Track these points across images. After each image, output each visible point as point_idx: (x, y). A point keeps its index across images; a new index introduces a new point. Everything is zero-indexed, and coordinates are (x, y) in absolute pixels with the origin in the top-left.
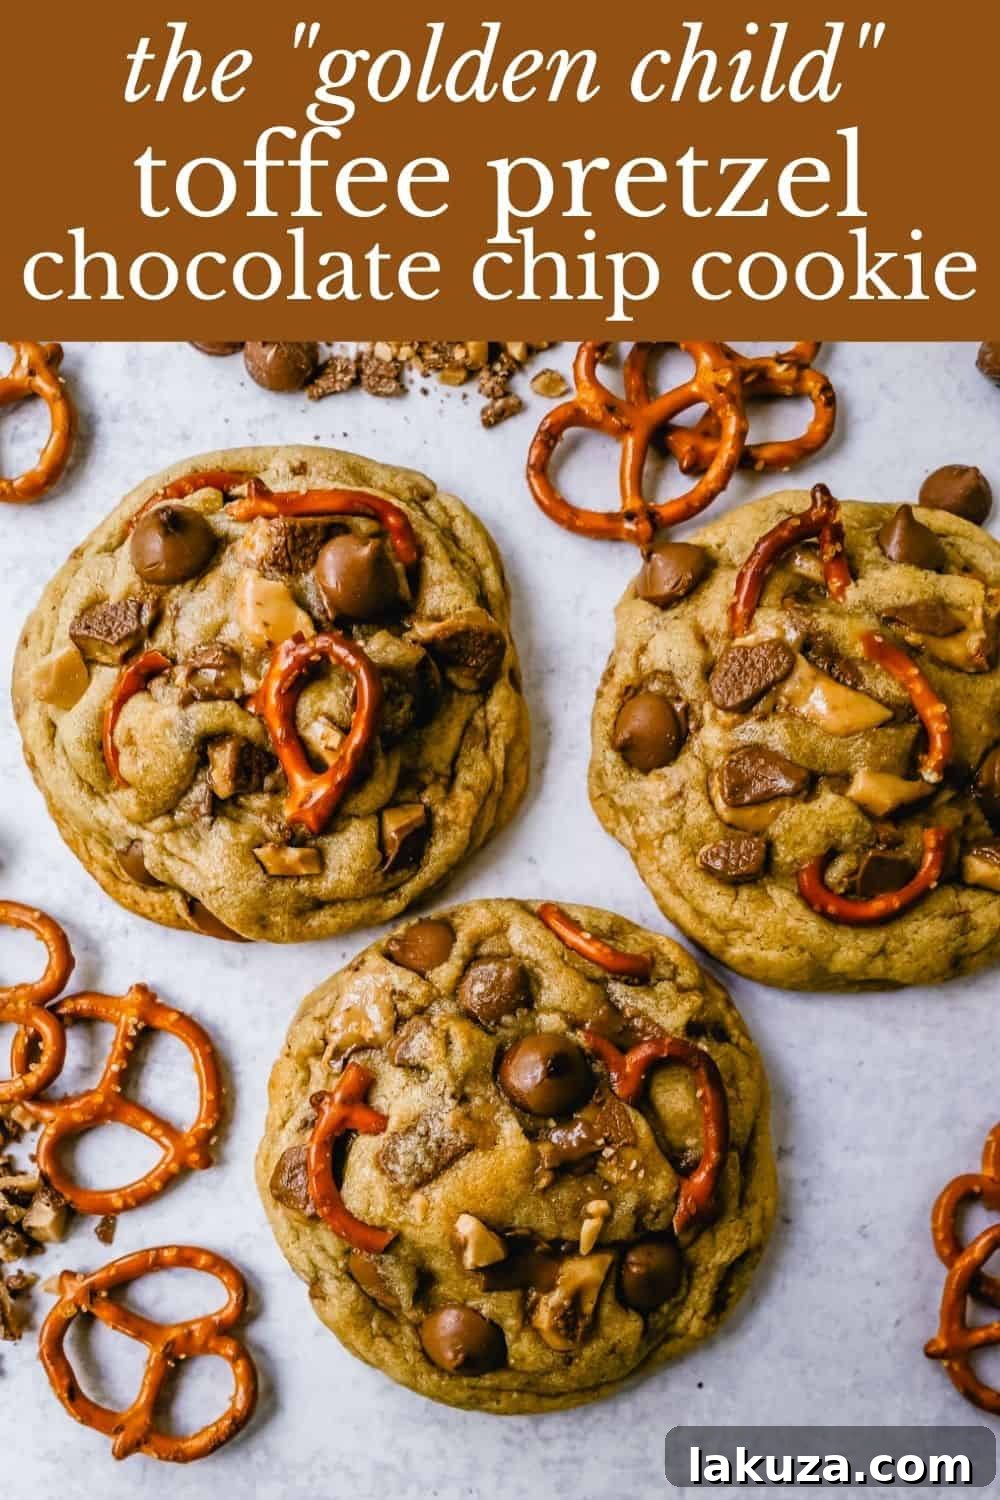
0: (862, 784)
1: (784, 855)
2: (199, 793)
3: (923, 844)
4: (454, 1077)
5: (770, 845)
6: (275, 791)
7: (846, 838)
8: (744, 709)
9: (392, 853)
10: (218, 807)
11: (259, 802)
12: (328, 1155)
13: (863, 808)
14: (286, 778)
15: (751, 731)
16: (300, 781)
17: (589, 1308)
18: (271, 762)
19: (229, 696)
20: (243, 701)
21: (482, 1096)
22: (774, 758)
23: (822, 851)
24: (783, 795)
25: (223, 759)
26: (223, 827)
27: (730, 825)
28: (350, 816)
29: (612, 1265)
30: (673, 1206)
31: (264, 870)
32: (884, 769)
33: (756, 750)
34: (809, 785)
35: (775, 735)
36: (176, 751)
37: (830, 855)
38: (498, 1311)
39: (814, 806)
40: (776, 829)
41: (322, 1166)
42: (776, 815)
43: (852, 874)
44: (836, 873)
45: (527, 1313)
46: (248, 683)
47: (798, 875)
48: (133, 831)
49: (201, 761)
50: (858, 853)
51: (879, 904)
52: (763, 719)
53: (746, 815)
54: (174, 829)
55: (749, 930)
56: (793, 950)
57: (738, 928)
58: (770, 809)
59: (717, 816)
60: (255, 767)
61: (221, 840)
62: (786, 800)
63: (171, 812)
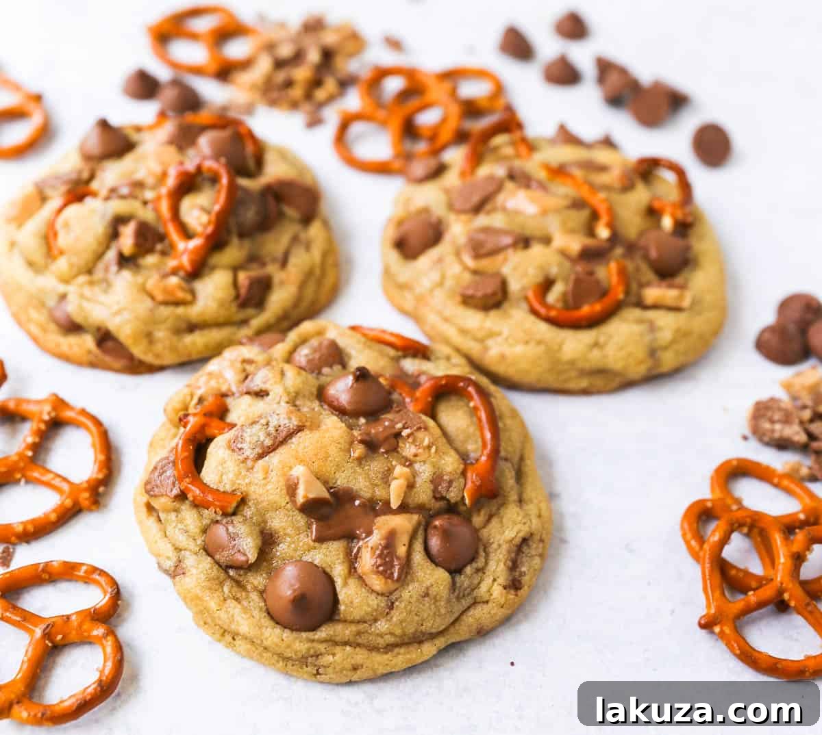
0: (560, 241)
1: (514, 286)
2: (111, 255)
3: (607, 273)
4: (288, 394)
5: (504, 284)
6: (164, 253)
7: (554, 271)
8: (478, 209)
9: (243, 291)
10: (124, 261)
11: (151, 260)
12: (191, 447)
13: (563, 253)
14: (172, 246)
15: (482, 220)
16: (181, 245)
17: (402, 550)
18: (162, 237)
19: (135, 198)
20: (145, 203)
21: (311, 406)
22: (498, 232)
23: (540, 279)
24: (508, 246)
25: (128, 231)
26: (126, 274)
27: (475, 272)
28: (213, 268)
29: (419, 524)
30: (462, 480)
31: (153, 298)
32: (572, 231)
33: (486, 230)
34: (524, 242)
35: (497, 220)
36: (99, 227)
37: (547, 285)
38: (328, 559)
39: (530, 252)
40: (506, 270)
41: (186, 454)
42: (505, 260)
43: (565, 295)
44: (553, 296)
45: (352, 561)
46: (149, 195)
47: (526, 299)
48: (62, 288)
49: (114, 235)
50: (566, 280)
51: (586, 310)
52: (489, 213)
53: (485, 264)
54: (91, 283)
55: (499, 334)
56: (532, 344)
57: (492, 334)
58: (500, 257)
59: (466, 268)
60: (149, 238)
61: (124, 280)
62: (510, 251)
63: (90, 272)
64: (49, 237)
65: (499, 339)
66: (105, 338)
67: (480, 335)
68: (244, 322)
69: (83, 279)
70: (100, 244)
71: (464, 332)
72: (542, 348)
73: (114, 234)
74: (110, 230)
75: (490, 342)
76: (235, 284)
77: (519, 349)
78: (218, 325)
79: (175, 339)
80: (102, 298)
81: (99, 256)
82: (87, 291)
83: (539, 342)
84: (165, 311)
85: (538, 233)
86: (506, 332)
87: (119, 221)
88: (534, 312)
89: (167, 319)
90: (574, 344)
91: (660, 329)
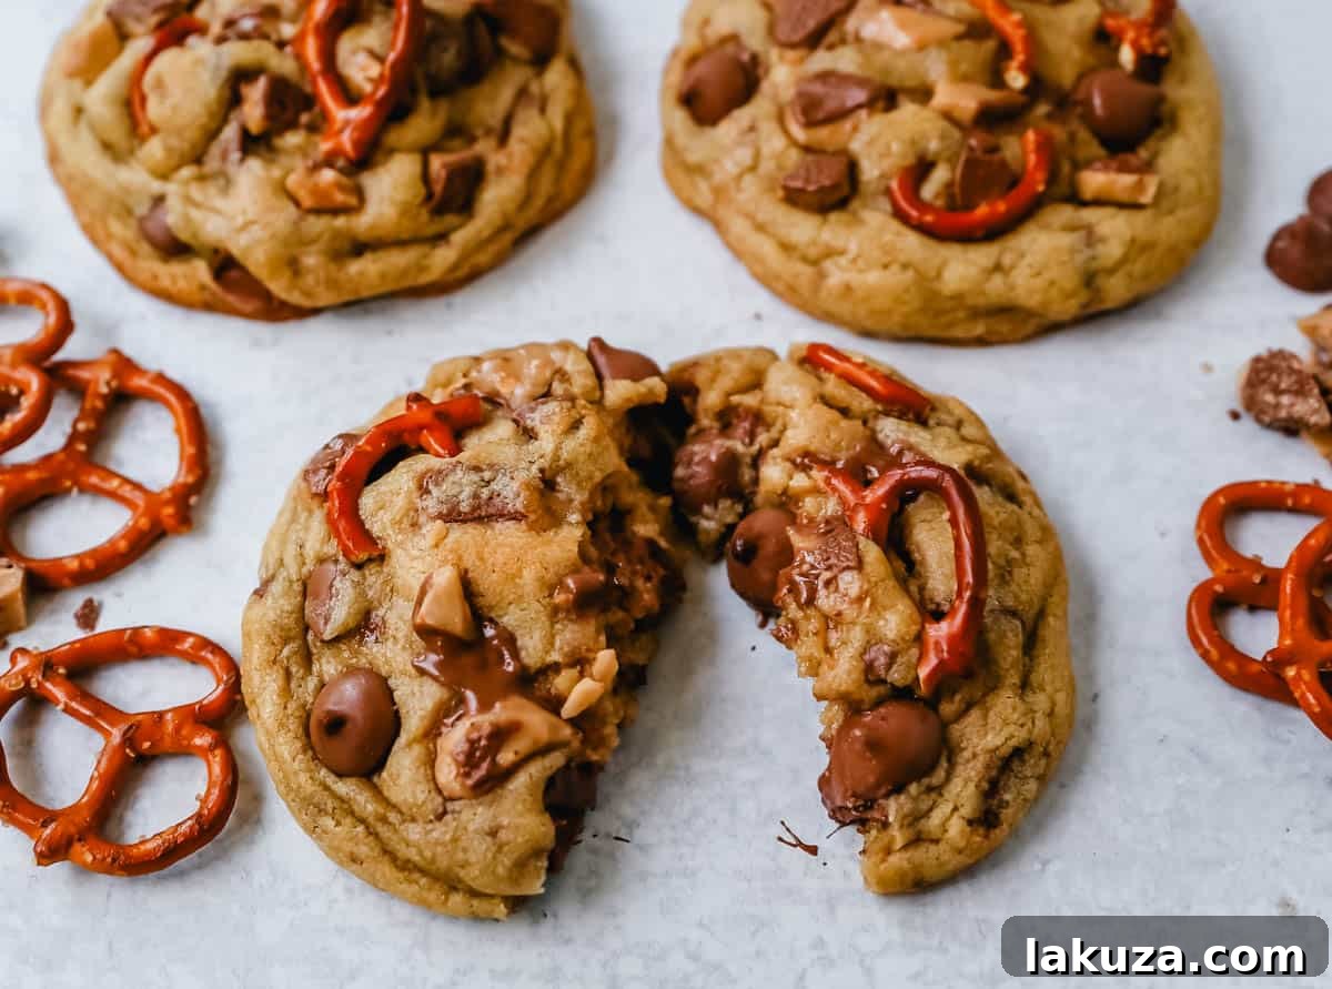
0: (944, 95)
1: (870, 171)
2: (230, 133)
3: (1020, 148)
5: (852, 168)
6: (313, 129)
7: (934, 145)
8: (814, 41)
9: (438, 188)
10: (251, 144)
11: (292, 139)
13: (948, 115)
14: (325, 116)
15: (821, 60)
16: (341, 114)
18: (309, 101)
19: (266, 37)
20: (281, 45)
22: (845, 80)
23: (910, 160)
24: (859, 106)
25: (255, 93)
26: (255, 164)
27: (807, 149)
28: (391, 152)
31: (297, 203)
32: (965, 79)
33: (825, 76)
34: (886, 97)
35: (844, 60)
36: (208, 88)
37: (921, 168)
39: (894, 115)
40: (856, 146)
42: (855, 129)
43: (949, 185)
44: (929, 191)
46: (288, 30)
47: (888, 192)
48: (156, 186)
49: (233, 100)
50: (951, 161)
51: (982, 210)
52: (831, 47)
53: (823, 134)
54: (202, 178)
55: (842, 253)
56: (895, 268)
57: (831, 253)
58: (847, 125)
59: (793, 142)
60: (290, 104)
61: (251, 175)
62: (863, 113)
63: (198, 160)
64: (132, 103)
65: (843, 261)
66: (225, 266)
67: (813, 252)
68: (441, 238)
69: (187, 172)
70: (211, 115)
71: (787, 248)
72: (910, 274)
73: (232, 98)
74: (227, 93)
75: (828, 265)
76: (425, 176)
77: (873, 277)
78: (401, 243)
79: (333, 267)
80: (219, 203)
81: (212, 134)
82: (196, 192)
83: (905, 266)
84: (317, 225)
85: (910, 83)
86: (853, 248)
87: (240, 77)
88: (899, 215)
89: (320, 236)
90: (961, 268)
91: (1103, 240)
